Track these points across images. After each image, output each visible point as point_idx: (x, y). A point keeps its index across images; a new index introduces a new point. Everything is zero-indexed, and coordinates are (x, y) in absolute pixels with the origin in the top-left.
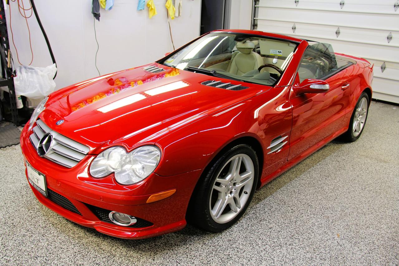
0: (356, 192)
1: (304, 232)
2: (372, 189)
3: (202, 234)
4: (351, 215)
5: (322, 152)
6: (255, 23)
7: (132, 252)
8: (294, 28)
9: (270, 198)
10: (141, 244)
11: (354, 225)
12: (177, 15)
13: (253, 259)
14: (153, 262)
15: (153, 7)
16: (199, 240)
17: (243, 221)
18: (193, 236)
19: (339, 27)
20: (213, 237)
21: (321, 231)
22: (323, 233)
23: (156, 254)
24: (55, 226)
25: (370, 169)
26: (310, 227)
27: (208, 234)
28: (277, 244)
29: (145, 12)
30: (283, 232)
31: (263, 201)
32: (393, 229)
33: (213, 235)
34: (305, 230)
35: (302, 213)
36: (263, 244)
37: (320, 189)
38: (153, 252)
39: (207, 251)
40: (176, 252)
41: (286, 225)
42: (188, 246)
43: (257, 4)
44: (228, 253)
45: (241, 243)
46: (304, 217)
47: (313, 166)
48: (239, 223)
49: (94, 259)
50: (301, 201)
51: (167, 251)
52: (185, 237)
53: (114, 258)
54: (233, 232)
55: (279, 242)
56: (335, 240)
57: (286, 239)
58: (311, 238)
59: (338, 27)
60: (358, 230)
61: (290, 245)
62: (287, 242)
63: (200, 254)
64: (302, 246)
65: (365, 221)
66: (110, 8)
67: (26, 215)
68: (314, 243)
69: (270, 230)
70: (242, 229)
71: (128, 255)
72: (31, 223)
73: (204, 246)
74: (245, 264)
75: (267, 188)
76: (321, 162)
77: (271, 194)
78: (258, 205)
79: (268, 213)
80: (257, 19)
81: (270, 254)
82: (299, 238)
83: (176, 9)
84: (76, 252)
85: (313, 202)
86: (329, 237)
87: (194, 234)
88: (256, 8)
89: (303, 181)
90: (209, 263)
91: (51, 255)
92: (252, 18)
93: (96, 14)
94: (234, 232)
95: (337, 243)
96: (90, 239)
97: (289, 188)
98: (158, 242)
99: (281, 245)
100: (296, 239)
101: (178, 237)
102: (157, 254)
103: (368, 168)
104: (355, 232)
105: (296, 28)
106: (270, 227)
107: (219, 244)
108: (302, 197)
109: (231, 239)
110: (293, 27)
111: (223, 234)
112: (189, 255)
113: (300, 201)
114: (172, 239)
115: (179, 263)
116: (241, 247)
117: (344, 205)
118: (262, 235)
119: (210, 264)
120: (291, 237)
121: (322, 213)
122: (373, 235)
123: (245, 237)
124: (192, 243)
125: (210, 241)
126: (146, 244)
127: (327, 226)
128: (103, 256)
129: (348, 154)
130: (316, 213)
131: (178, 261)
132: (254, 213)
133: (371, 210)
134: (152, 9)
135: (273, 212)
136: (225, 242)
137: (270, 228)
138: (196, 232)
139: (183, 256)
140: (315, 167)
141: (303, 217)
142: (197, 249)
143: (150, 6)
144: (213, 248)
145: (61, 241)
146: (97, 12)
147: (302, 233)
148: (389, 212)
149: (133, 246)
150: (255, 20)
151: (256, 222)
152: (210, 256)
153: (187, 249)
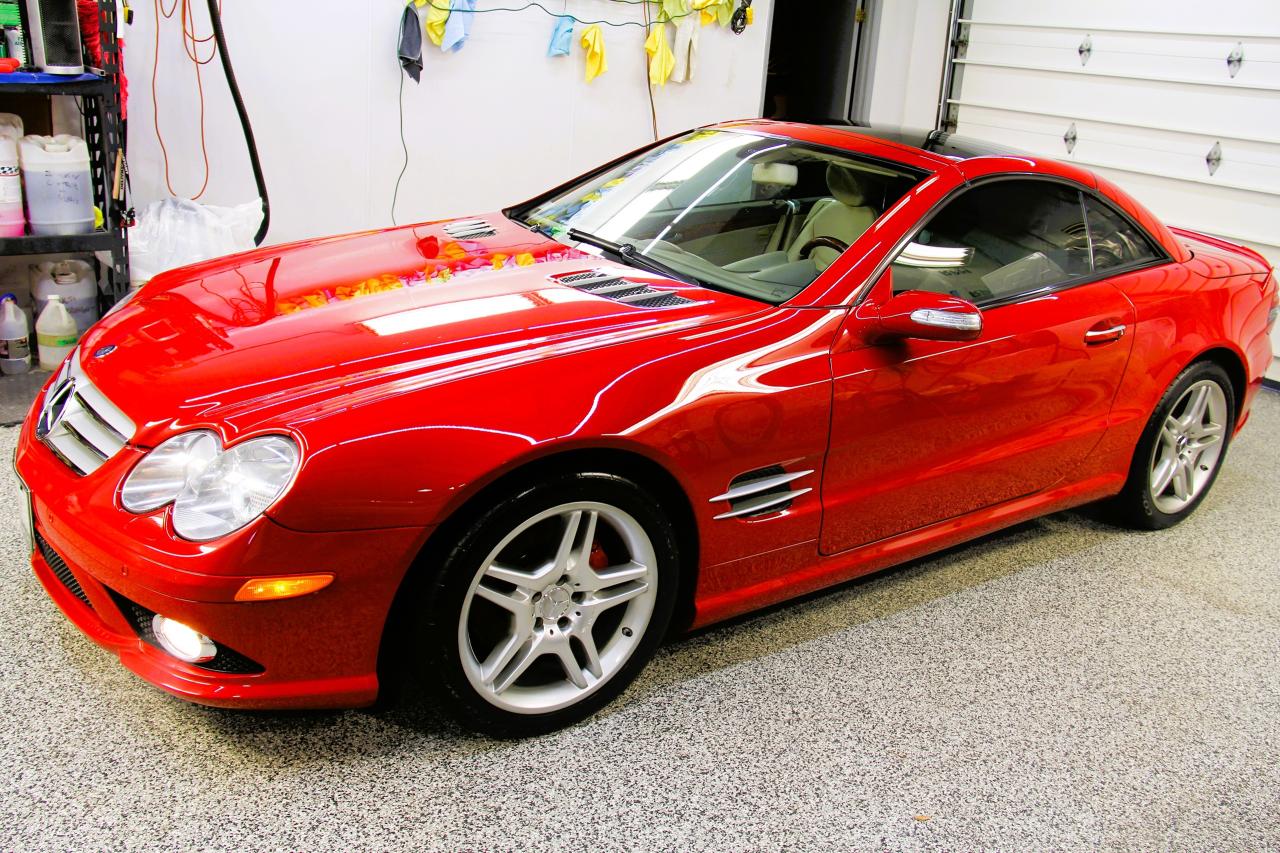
0: (1060, 693)
1: (787, 790)
2: (1124, 689)
3: (456, 735)
4: (989, 764)
5: (1021, 549)
6: (951, 116)
7: (225, 747)
8: (1070, 139)
9: (746, 669)
10: (266, 730)
11: (980, 797)
12: (680, 76)
13: (567, 836)
14: (264, 785)
15: (597, 49)
16: (436, 750)
17: (609, 722)
18: (426, 736)
19: (1219, 140)
20: (486, 750)
21: (847, 797)
22: (852, 803)
23: (288, 763)
24: (67, 643)
25: (1161, 627)
26: (819, 778)
27: (476, 737)
28: (672, 809)
29: (572, 63)
30: (716, 777)
31: (714, 673)
32: (1116, 834)
33: (487, 744)
34: (796, 782)
35: (823, 731)
36: (627, 799)
37: (934, 665)
38: (282, 759)
39: (441, 785)
40: (346, 770)
41: (742, 756)
42: (392, 761)
43: (959, 55)
44: (497, 805)
45: (556, 784)
46: (820, 743)
47: (959, 591)
48: (593, 724)
49: (111, 747)
50: (843, 691)
51: (325, 762)
52: (401, 735)
53: (167, 754)
54: (554, 748)
55: (683, 804)
56: (879, 831)
57: (712, 800)
58: (801, 810)
59: (1215, 141)
60: (982, 815)
61: (713, 818)
62: (710, 807)
63: (413, 790)
64: (753, 829)
65: (1026, 791)
66: (458, 45)
67: (12, 603)
68: (800, 827)
69: (678, 763)
70: (591, 742)
71: (207, 754)
72: (10, 626)
73: (441, 771)
74: (529, 844)
75: (757, 635)
76: (995, 582)
77: (756, 657)
78: (690, 683)
79: (706, 713)
80: (958, 105)
81: (627, 833)
82: (759, 803)
83: (678, 61)
84: (76, 720)
85: (882, 703)
86: (864, 819)
87: (434, 732)
88: (957, 67)
89: (893, 633)
90: (423, 819)
91: (9, 715)
92: (940, 102)
93: (408, 60)
94: (559, 746)
95: (880, 843)
96: (138, 692)
97: (829, 645)
98: (315, 735)
99: (683, 812)
100: (746, 806)
101: (382, 730)
102: (291, 765)
103: (1155, 622)
104: (969, 820)
105: (1078, 137)
106: (684, 753)
107: (488, 772)
108: (857, 680)
109: (536, 765)
110: (1066, 135)
111: (523, 746)
112: (378, 785)
113: (839, 693)
114: (360, 734)
115: (336, 803)
116: (551, 794)
117: (987, 727)
118: (641, 772)
119: (423, 823)
120: (734, 796)
121: (892, 742)
122: (1029, 839)
123: (584, 769)
124: (412, 755)
125: (469, 761)
126: (278, 732)
127: (882, 783)
128: (140, 743)
129: (1113, 567)
130: (872, 736)
131: (336, 795)
132: (659, 704)
133: (1076, 757)
134: (594, 54)
135: (727, 710)
136: (509, 772)
137: (681, 758)
138: (444, 728)
139: (362, 786)
140: (963, 594)
141: (815, 741)
142: (414, 775)
143: (589, 45)
144: (463, 779)
145: (56, 685)
146: (413, 56)
147: (777, 790)
148: (1137, 775)
149: (240, 732)
150: (952, 107)
151: (651, 729)
152: (440, 801)
153: (384, 767)
